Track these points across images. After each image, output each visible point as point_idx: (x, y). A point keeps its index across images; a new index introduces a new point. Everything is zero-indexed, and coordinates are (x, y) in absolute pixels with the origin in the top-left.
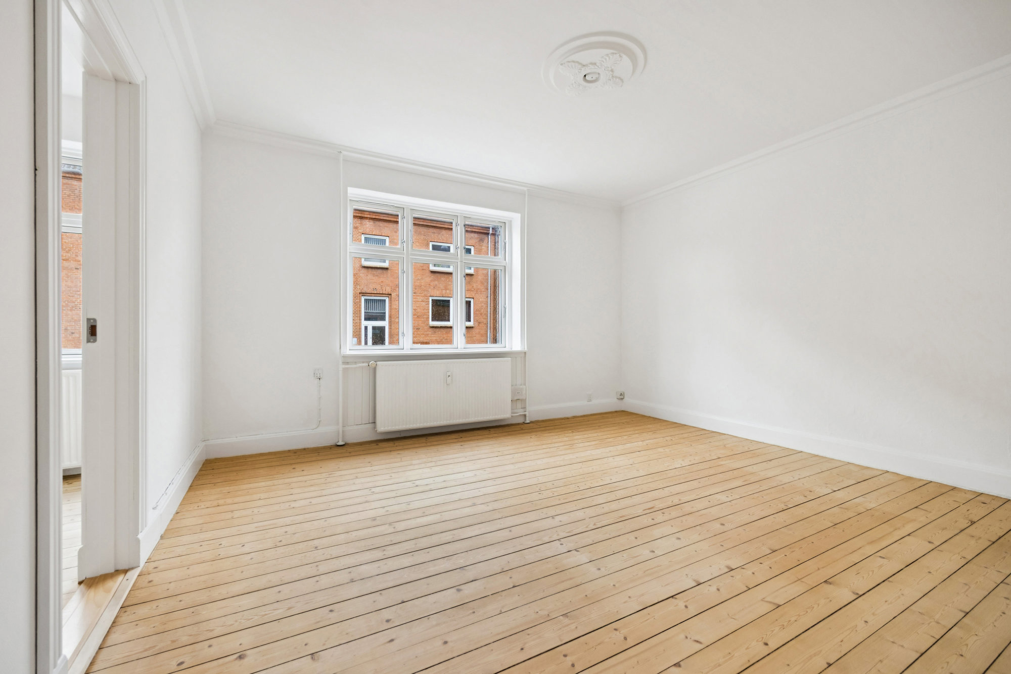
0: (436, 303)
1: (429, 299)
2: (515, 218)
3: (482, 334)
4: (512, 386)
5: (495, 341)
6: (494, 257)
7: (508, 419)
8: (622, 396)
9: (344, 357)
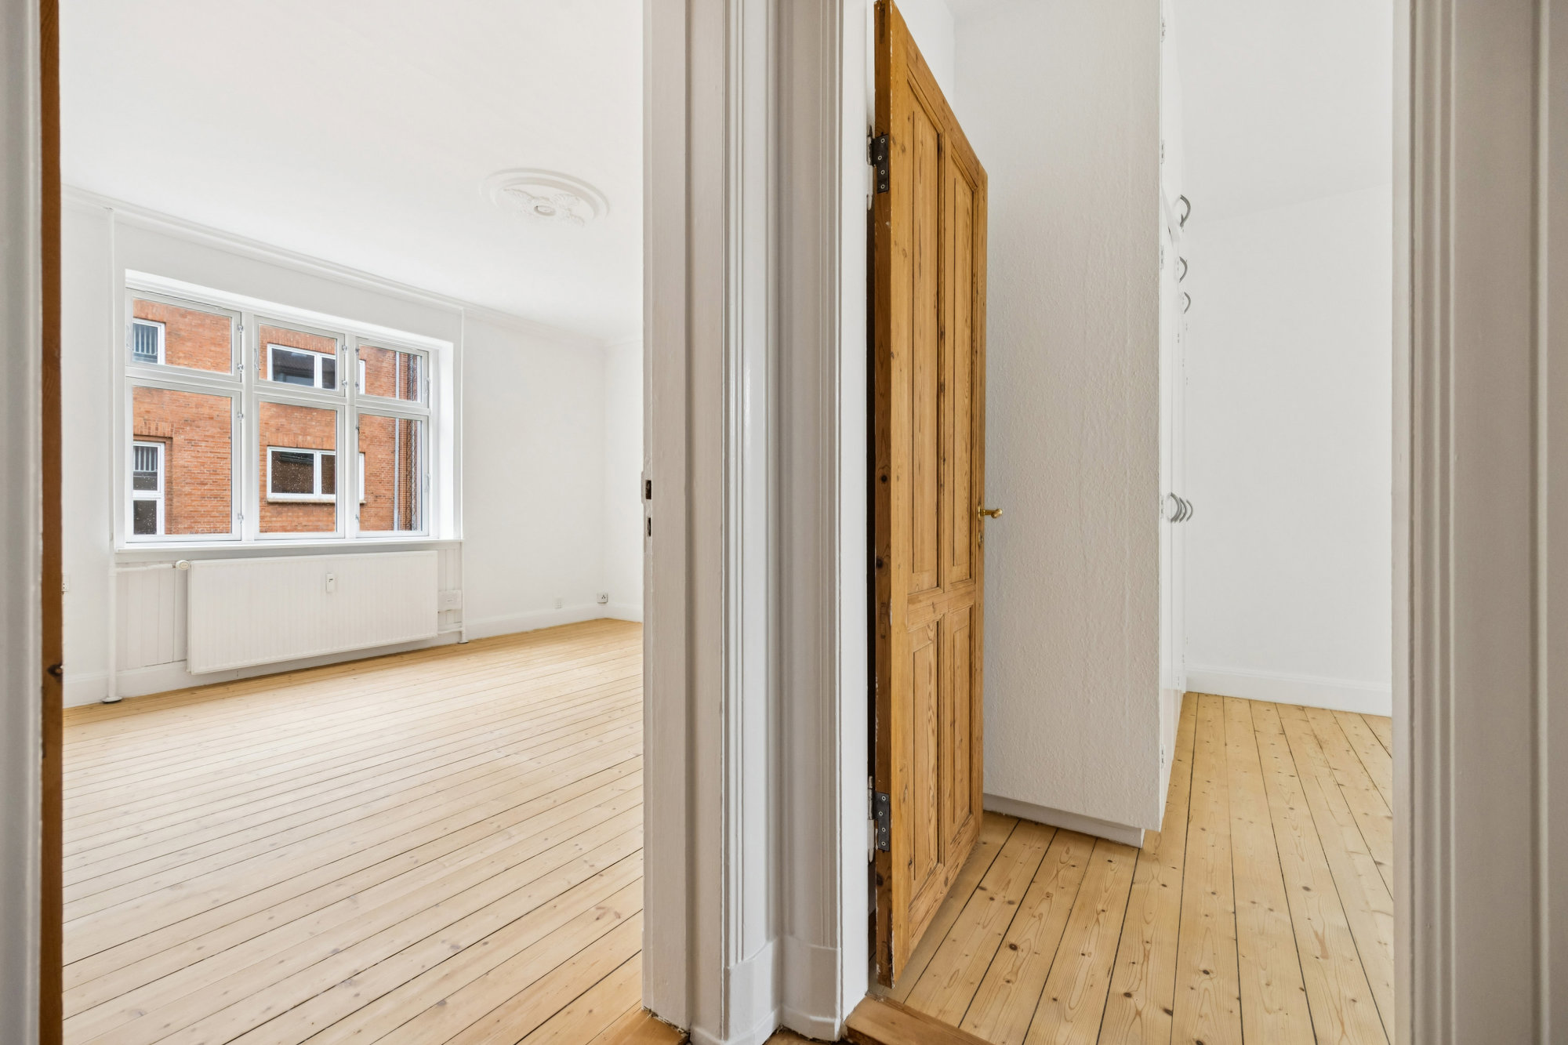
0: (280, 459)
1: (266, 451)
2: (446, 348)
3: (382, 517)
4: (439, 591)
5: (409, 525)
6: (406, 400)
7: (433, 639)
8: (604, 600)
9: (120, 554)
